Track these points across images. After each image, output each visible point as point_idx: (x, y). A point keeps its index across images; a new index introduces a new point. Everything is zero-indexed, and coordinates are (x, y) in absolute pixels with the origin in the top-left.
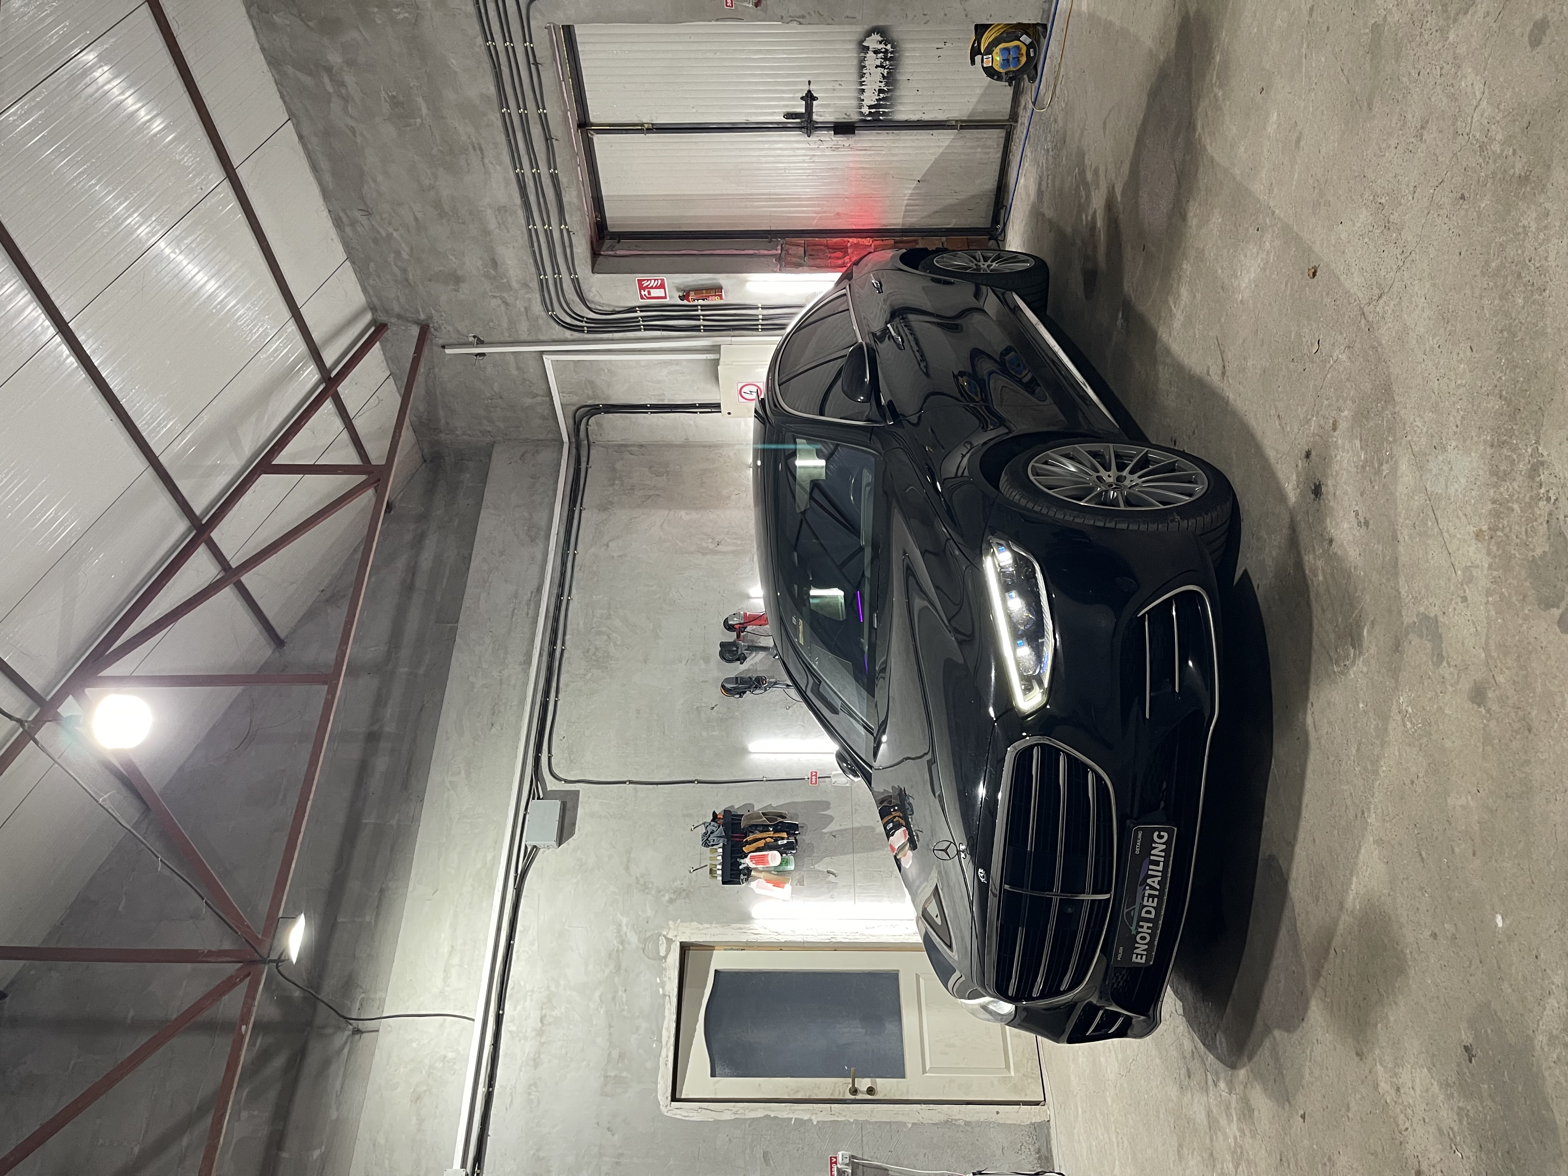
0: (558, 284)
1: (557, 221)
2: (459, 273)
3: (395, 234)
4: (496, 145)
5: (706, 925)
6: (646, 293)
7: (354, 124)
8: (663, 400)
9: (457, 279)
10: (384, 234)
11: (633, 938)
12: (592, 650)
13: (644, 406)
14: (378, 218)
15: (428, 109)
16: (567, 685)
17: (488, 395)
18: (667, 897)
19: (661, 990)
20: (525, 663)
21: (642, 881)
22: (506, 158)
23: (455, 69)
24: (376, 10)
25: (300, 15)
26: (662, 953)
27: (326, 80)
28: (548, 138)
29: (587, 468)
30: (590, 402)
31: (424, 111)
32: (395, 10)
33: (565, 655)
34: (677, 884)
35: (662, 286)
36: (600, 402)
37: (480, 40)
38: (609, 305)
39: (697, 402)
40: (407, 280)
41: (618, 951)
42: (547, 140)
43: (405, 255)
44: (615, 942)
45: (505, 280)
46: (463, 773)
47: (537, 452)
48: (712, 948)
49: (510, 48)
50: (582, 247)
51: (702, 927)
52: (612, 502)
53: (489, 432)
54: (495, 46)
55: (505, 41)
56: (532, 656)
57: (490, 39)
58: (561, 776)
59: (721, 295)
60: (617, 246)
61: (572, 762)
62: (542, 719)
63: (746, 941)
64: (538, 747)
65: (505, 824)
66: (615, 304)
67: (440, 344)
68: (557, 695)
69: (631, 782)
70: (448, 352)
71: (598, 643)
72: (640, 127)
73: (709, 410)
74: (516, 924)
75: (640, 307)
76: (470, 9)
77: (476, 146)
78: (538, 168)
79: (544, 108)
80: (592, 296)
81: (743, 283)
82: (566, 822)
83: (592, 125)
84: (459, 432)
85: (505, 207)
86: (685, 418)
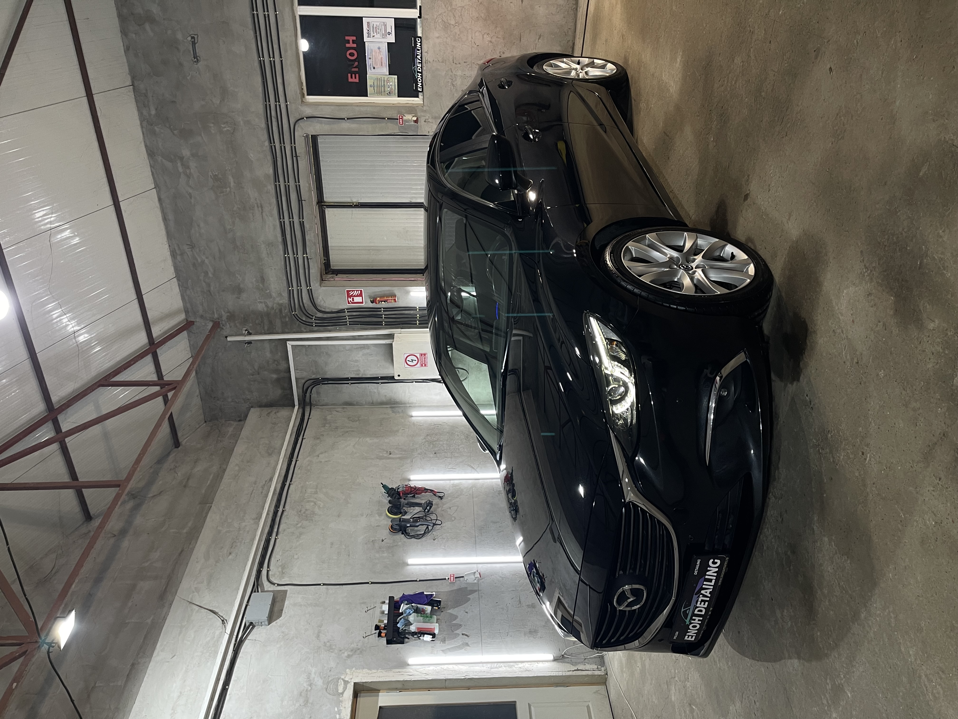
0: (300, 292)
1: (302, 252)
2: (242, 286)
3: (207, 261)
4: (270, 205)
5: (374, 671)
7: (190, 191)
8: (358, 374)
9: (238, 290)
10: (199, 260)
11: (319, 682)
12: (303, 510)
13: (347, 379)
14: (198, 250)
15: (235, 183)
16: (284, 530)
17: (251, 372)
18: (346, 654)
19: (338, 716)
20: (257, 518)
21: (328, 644)
22: (275, 212)
23: (252, 159)
24: (212, 125)
26: (340, 690)
27: (179, 164)
28: (300, 200)
29: (309, 419)
30: (313, 376)
31: (232, 184)
32: (223, 126)
33: (285, 513)
34: (354, 646)
36: (320, 377)
37: (267, 143)
38: (329, 308)
39: (379, 376)
40: (209, 291)
41: (307, 690)
43: (210, 275)
44: (305, 685)
45: (268, 291)
46: (205, 582)
47: (278, 412)
48: (378, 691)
49: (283, 148)
50: (315, 269)
51: (370, 672)
52: (322, 435)
53: (248, 399)
54: (275, 146)
55: (281, 143)
56: (262, 514)
57: (272, 142)
58: (275, 582)
59: (395, 299)
60: (336, 277)
61: (283, 573)
62: (266, 549)
63: (403, 681)
64: (261, 564)
65: (232, 611)
66: (332, 307)
67: (225, 334)
68: (276, 536)
69: (324, 584)
70: (229, 339)
71: (308, 507)
72: (352, 204)
73: (387, 381)
74: (232, 675)
75: (347, 309)
76: (263, 125)
77: (259, 205)
78: (293, 218)
79: (299, 182)
80: (319, 301)
81: (408, 292)
82: (276, 609)
83: (325, 202)
84: (230, 400)
85: (272, 243)
86: (371, 387)
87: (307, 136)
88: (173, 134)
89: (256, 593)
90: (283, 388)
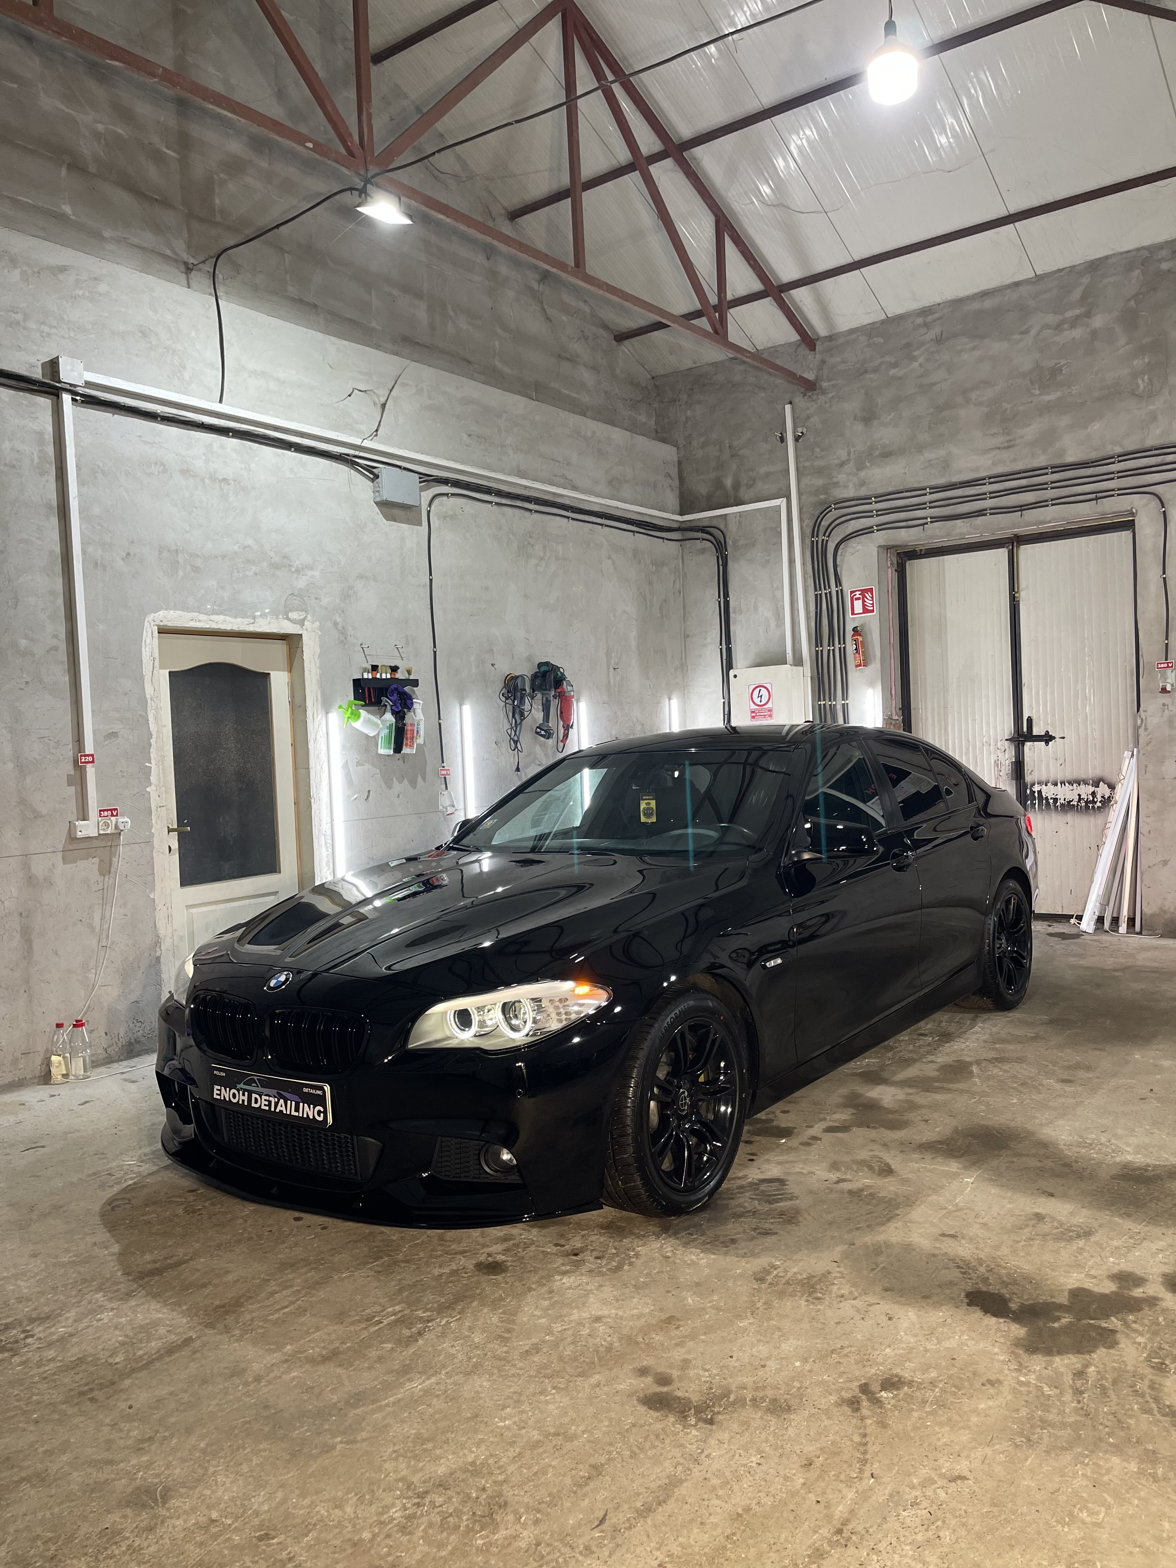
0: (868, 514)
1: (935, 515)
2: (875, 423)
3: (915, 365)
4: (1014, 460)
5: (318, 661)
6: (858, 596)
7: (1033, 332)
8: (734, 613)
9: (868, 417)
10: (916, 353)
11: (301, 583)
12: (532, 541)
13: (726, 595)
14: (934, 349)
15: (1049, 402)
16: (504, 515)
17: (735, 443)
18: (339, 620)
19: (258, 613)
20: (519, 471)
21: (351, 592)
22: (1001, 469)
23: (1090, 428)
24: (1146, 360)
25: (1140, 294)
26: (292, 615)
27: (1077, 312)
28: (1022, 508)
29: (663, 538)
30: (730, 542)
31: (1047, 398)
32: (1146, 377)
33: (527, 514)
34: (350, 631)
35: (865, 610)
36: (730, 552)
37: (1118, 450)
38: (842, 561)
39: (733, 646)
40: (866, 372)
41: (291, 566)
42: (1021, 506)
43: (893, 372)
44: (298, 563)
45: (868, 465)
46: (430, 402)
47: (672, 490)
48: (290, 671)
49: (1112, 476)
50: (907, 537)
51: (317, 656)
52: (640, 562)
53: (690, 443)
54: (1113, 463)
55: (1118, 472)
56: (526, 479)
57: (1120, 458)
58: (433, 507)
59: (860, 665)
60: (894, 569)
61: (445, 518)
62: (478, 488)
63: (306, 707)
64: (456, 483)
65: (393, 446)
66: (844, 567)
67: (796, 400)
68: (496, 504)
69: (431, 580)
70: (788, 407)
71: (537, 547)
72: (1016, 590)
73: (724, 658)
74: (310, 455)
75: (841, 590)
76: (1149, 443)
77: (1012, 443)
78: (990, 498)
79: (1052, 505)
80: (854, 545)
81: (872, 684)
82: (396, 512)
83: (1018, 547)
84: (689, 413)
85: (948, 466)
86: (714, 634)
87: (1132, 514)
88: (1130, 300)
89: (418, 480)
90: (709, 497)
